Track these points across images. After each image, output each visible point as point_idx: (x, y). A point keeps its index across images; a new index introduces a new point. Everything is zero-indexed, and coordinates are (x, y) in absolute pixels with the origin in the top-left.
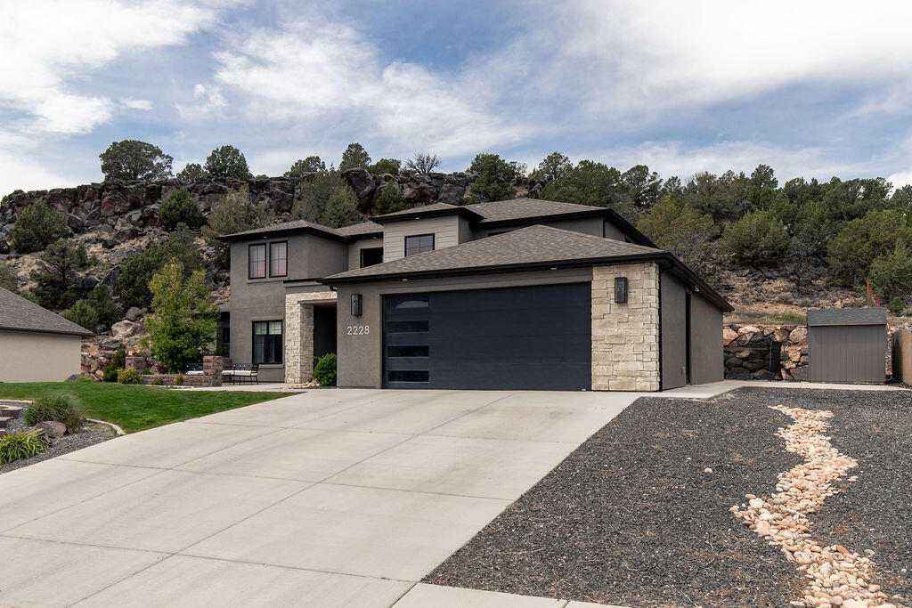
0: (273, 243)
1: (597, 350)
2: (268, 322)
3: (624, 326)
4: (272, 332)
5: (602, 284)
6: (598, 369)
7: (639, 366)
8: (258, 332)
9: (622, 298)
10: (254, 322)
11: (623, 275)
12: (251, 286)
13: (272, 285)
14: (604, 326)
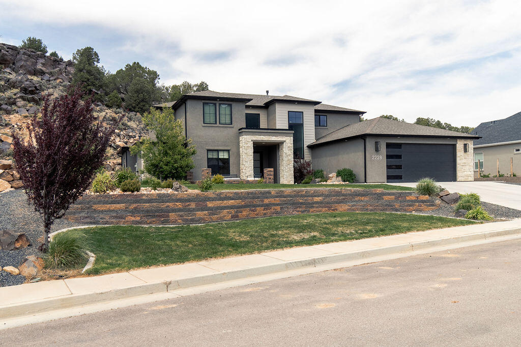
0: (222, 104)
1: (459, 167)
2: (218, 151)
3: (466, 160)
4: (221, 157)
5: (460, 145)
6: (459, 174)
7: (469, 173)
8: (210, 156)
9: (466, 150)
10: (208, 150)
11: (465, 143)
12: (206, 128)
13: (222, 129)
14: (460, 160)
